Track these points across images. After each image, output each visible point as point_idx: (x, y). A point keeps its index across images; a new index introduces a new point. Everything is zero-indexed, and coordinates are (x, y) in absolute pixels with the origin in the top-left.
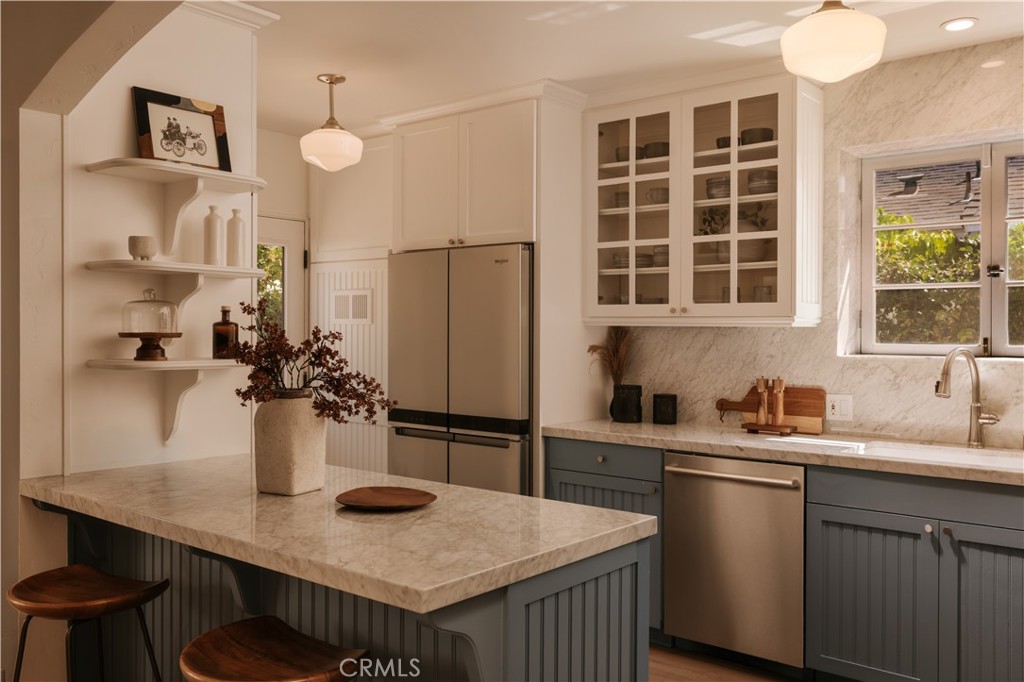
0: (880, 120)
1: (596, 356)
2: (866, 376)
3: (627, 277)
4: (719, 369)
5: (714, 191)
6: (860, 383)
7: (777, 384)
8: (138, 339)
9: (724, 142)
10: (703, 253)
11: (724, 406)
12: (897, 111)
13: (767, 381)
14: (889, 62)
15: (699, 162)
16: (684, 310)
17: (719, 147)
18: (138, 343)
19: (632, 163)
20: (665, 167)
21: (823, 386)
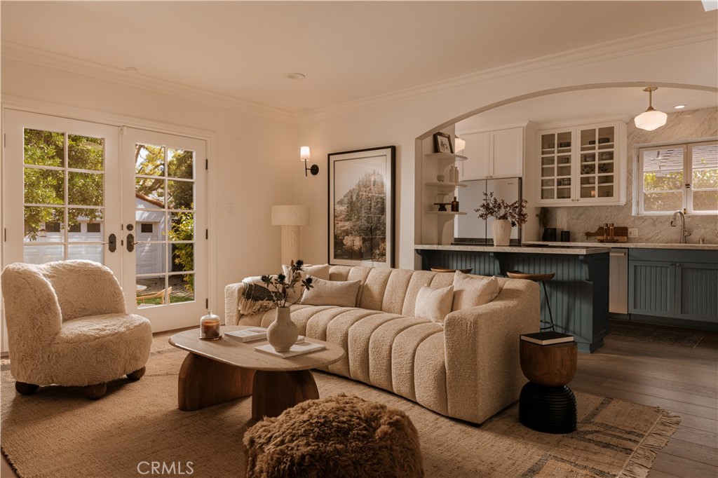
1: (537, 218)
2: (643, 222)
3: (554, 189)
4: (586, 222)
5: (588, 159)
6: (641, 224)
7: (612, 225)
8: (439, 206)
9: (594, 142)
10: (584, 181)
11: (588, 234)
12: (655, 132)
13: (607, 224)
15: (582, 149)
16: (576, 200)
17: (590, 144)
19: (556, 149)
20: (570, 151)
21: (628, 226)
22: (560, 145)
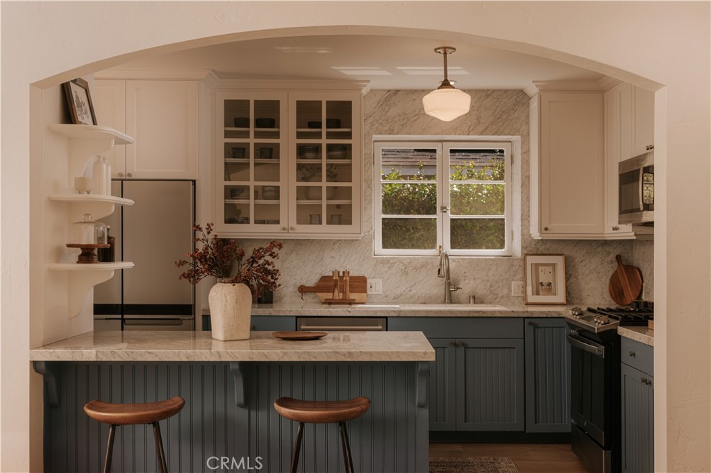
0: (396, 122)
2: (389, 268)
3: (249, 205)
4: (298, 267)
6: (386, 272)
7: (346, 274)
8: (80, 249)
9: (319, 125)
10: (303, 193)
11: (303, 290)
12: (404, 118)
13: (339, 272)
14: (400, 90)
15: (299, 135)
16: (292, 229)
17: (310, 126)
18: (79, 251)
19: (252, 130)
20: (277, 135)
21: (366, 275)
22: (259, 123)
